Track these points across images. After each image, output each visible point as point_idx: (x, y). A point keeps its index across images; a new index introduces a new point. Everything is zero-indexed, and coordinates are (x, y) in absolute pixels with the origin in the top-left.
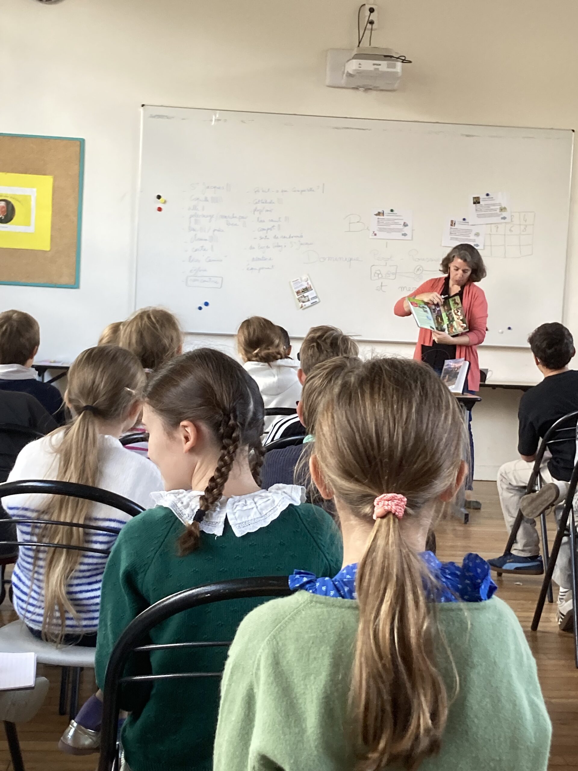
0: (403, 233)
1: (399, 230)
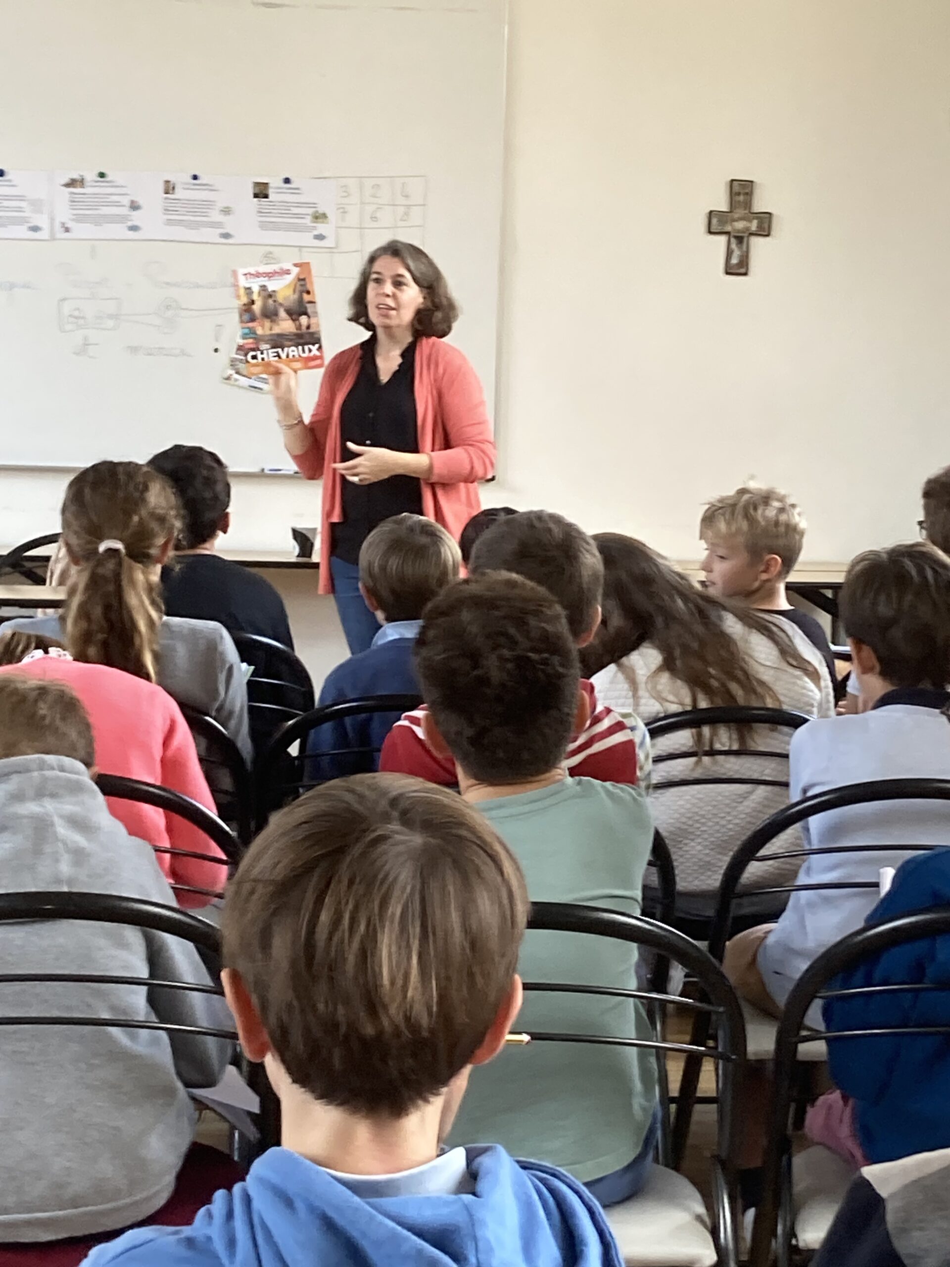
0: (130, 224)
1: (122, 219)
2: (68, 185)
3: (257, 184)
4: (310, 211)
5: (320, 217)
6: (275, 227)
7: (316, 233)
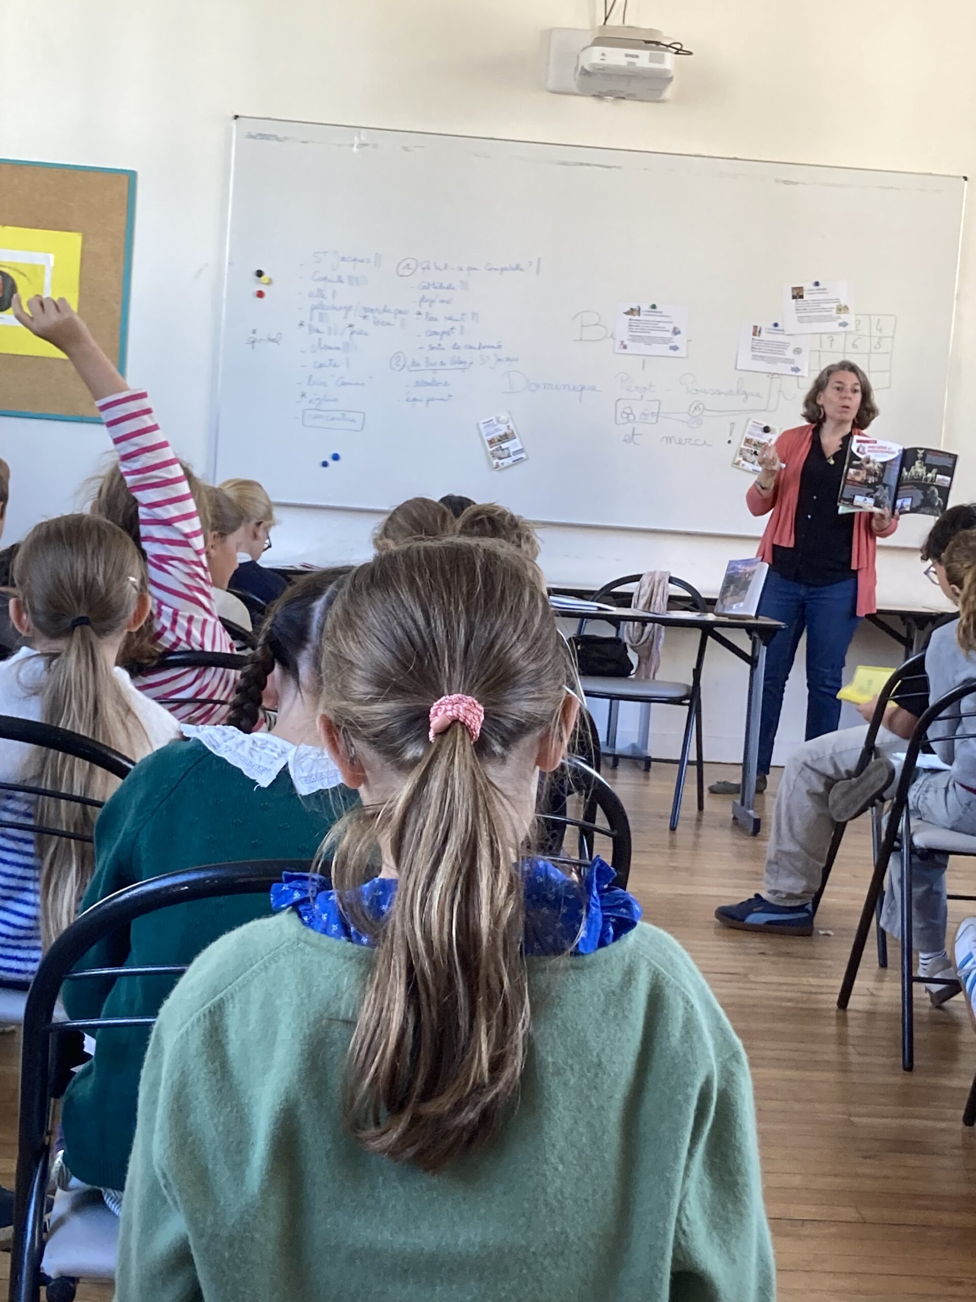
0: (672, 344)
1: (664, 341)
2: (627, 313)
3: (794, 289)
4: (835, 305)
5: (842, 309)
6: (810, 320)
7: (841, 321)
